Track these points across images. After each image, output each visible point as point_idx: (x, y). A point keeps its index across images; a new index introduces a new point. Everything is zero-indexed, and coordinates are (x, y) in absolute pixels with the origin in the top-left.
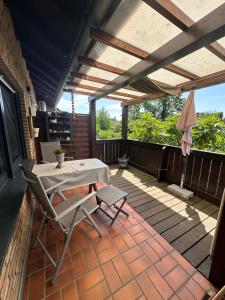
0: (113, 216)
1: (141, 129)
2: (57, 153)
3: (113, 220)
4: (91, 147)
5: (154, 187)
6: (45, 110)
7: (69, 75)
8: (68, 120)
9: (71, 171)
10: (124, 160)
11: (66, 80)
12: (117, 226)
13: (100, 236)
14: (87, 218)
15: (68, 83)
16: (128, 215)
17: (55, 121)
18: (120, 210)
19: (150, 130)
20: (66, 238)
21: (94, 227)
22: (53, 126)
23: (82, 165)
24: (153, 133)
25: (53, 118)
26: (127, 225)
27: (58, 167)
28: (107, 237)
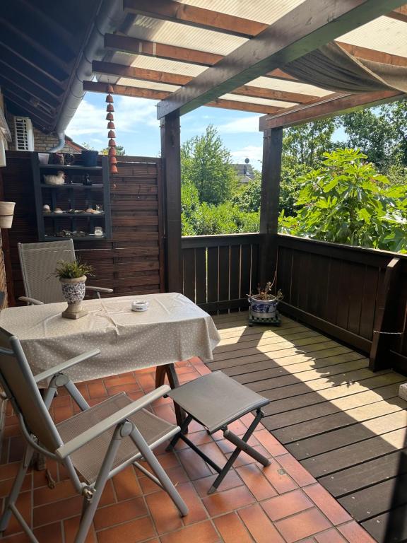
0: (221, 462)
1: (323, 204)
2: (66, 275)
3: (222, 473)
4: (164, 258)
5: (357, 387)
6: (31, 149)
7: (99, 42)
8: (98, 175)
9: (102, 326)
10: (266, 300)
11: (93, 57)
12: (232, 489)
13: (182, 516)
14: (144, 459)
15: (98, 67)
16: (266, 464)
17: (59, 180)
18: (241, 446)
19: (350, 205)
20: (86, 506)
21: (164, 488)
22: (52, 194)
23: (135, 310)
24: (362, 215)
25: (55, 173)
26: (264, 490)
27: (68, 315)
28: (200, 517)
